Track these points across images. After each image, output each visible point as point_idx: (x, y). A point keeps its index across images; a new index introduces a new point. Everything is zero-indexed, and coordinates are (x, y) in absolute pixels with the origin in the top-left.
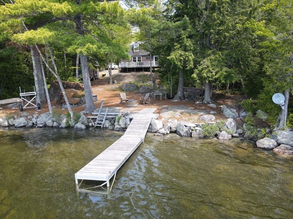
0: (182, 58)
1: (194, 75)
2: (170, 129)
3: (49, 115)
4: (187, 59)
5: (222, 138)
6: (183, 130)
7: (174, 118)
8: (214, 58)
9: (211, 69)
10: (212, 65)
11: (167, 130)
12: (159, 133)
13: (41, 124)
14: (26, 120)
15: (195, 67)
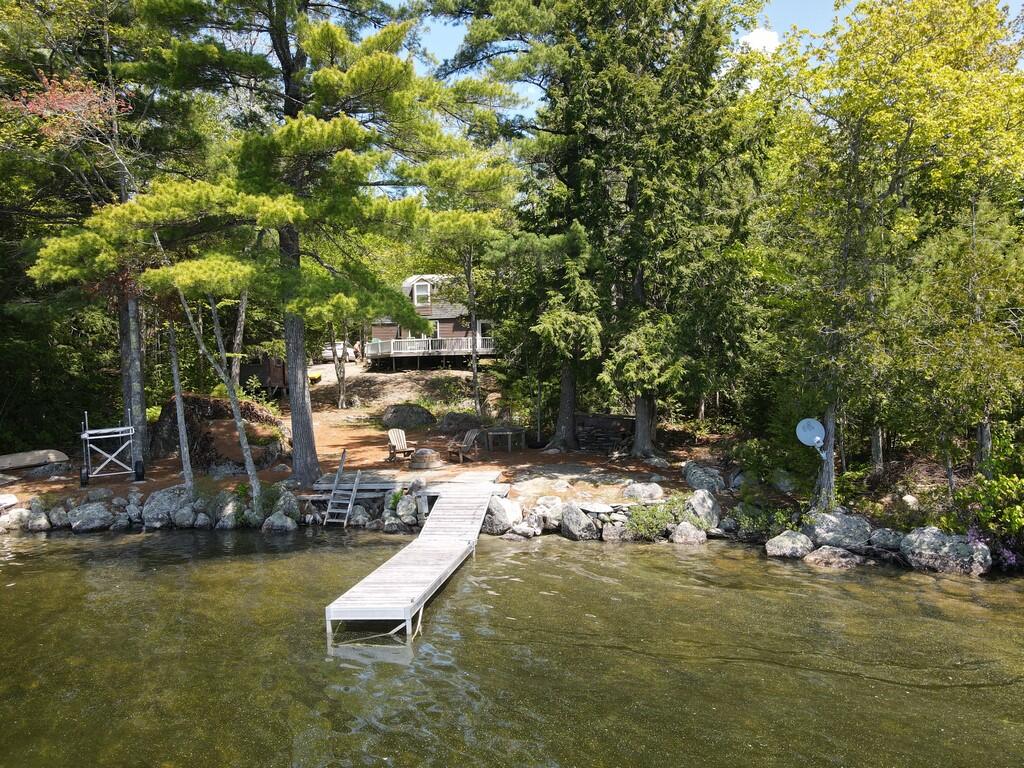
0: (569, 331)
1: (605, 377)
2: (543, 523)
3: (179, 495)
4: (583, 332)
5: (681, 541)
6: (578, 523)
7: (553, 493)
8: (654, 331)
9: (647, 359)
10: (651, 349)
11: (536, 525)
12: (514, 532)
13: (158, 520)
14: (109, 510)
15: (607, 355)
